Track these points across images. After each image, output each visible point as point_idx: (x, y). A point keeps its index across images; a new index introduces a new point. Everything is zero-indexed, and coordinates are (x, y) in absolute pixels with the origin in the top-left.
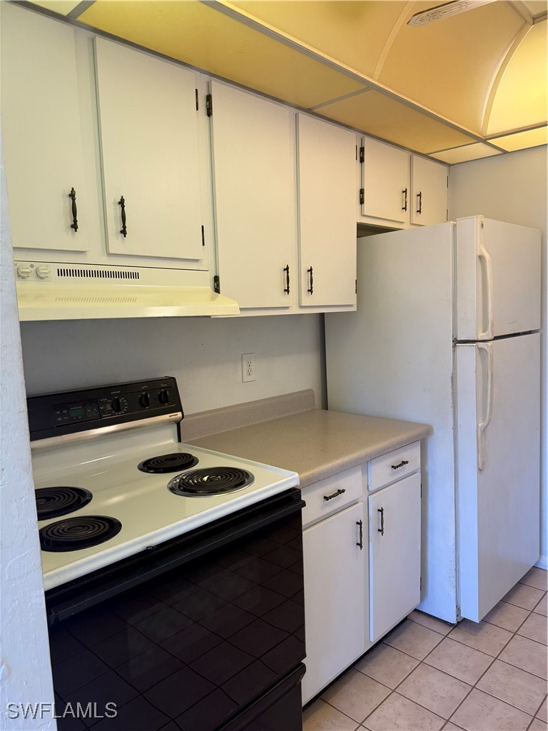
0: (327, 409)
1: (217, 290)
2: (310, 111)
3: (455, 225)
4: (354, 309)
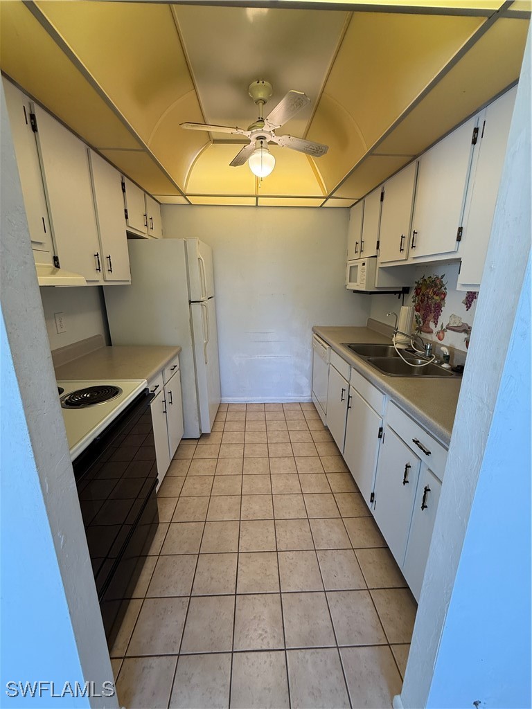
0: (111, 345)
1: (57, 266)
2: (96, 150)
3: (185, 242)
4: (130, 283)
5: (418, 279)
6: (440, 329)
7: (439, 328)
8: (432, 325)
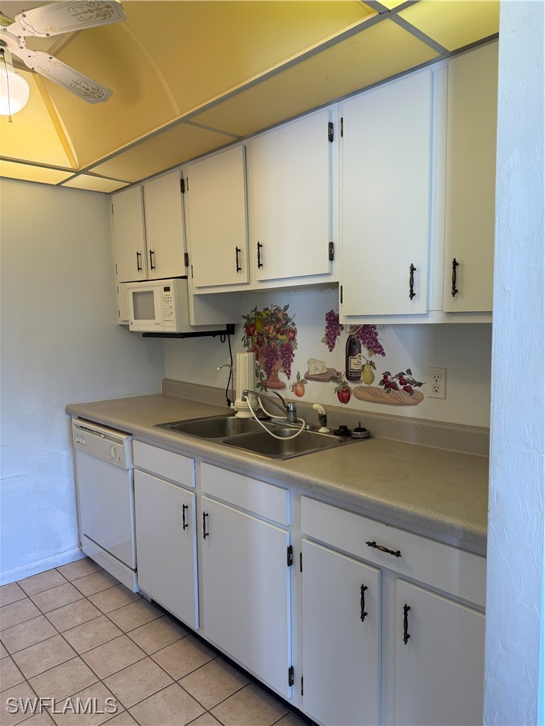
5: (248, 311)
6: (296, 381)
7: (294, 379)
8: (282, 376)
